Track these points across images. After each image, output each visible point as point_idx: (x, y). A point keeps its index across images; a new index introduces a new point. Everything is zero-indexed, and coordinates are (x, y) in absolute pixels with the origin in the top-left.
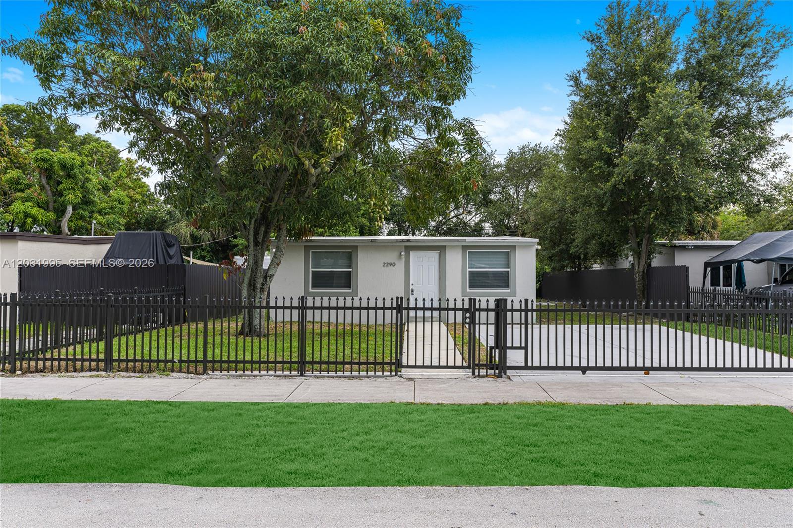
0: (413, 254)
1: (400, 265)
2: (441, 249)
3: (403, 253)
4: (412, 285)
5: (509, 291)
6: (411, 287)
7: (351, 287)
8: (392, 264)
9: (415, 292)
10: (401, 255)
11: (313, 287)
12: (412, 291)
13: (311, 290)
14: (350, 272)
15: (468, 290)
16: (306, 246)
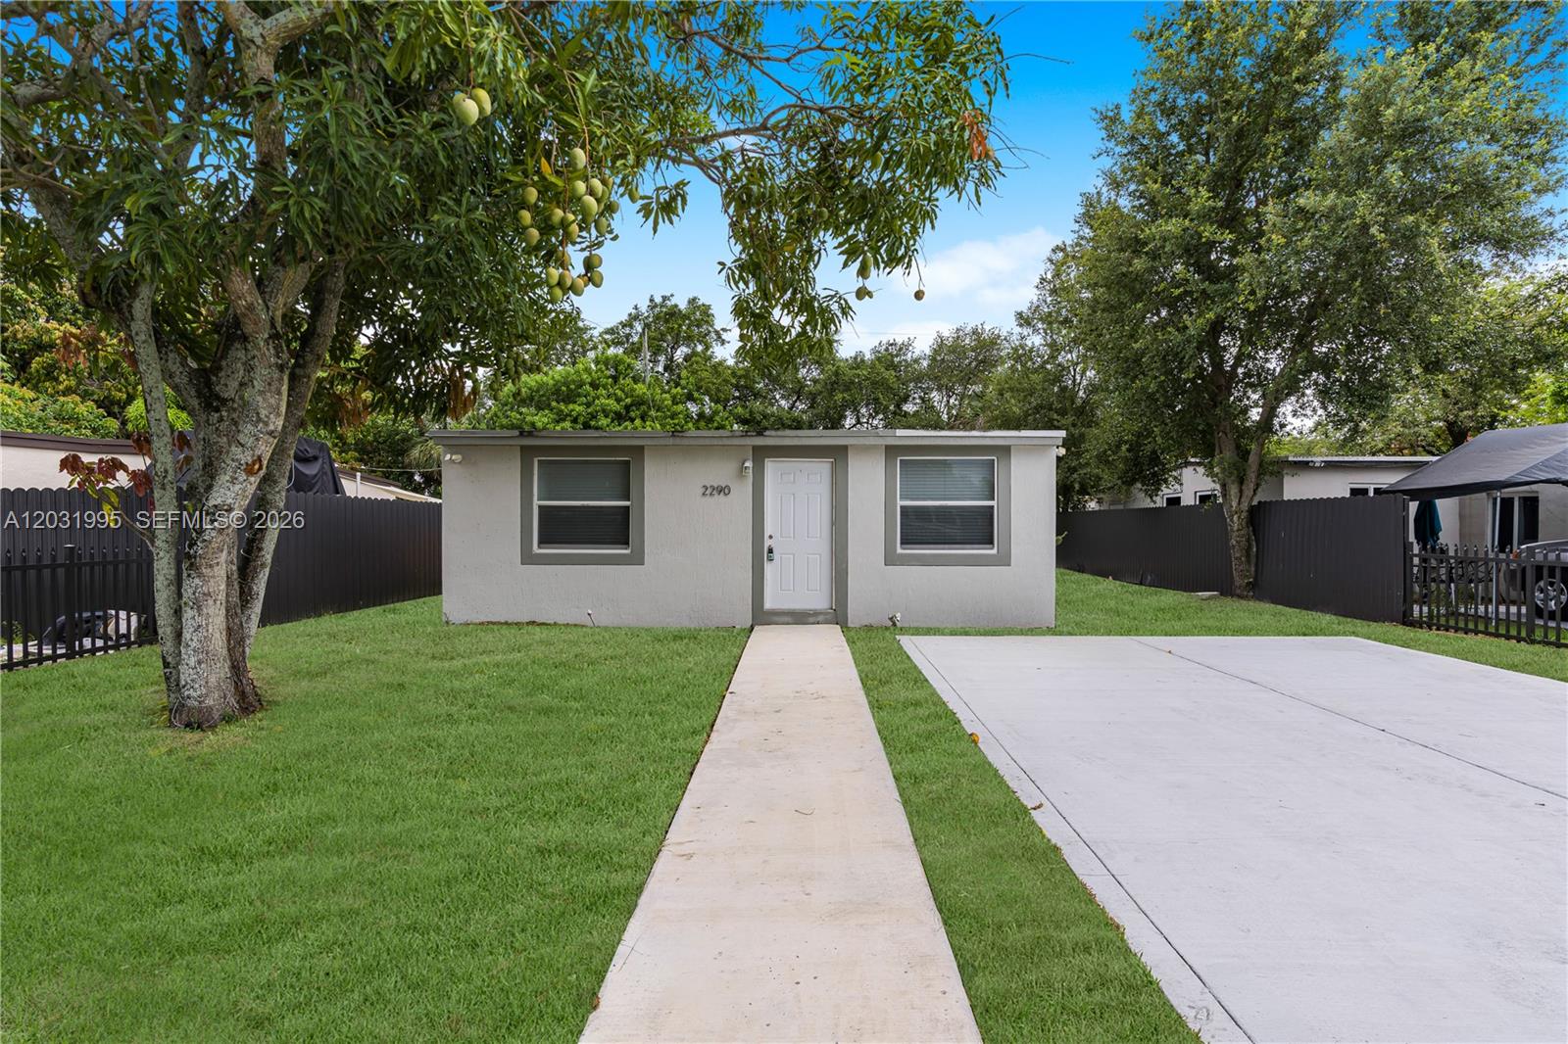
0: (771, 467)
1: (743, 493)
2: (838, 455)
3: (748, 464)
4: (771, 537)
5: (994, 551)
6: (767, 543)
7: (628, 544)
8: (723, 490)
9: (776, 555)
10: (742, 469)
11: (542, 542)
12: (771, 551)
13: (536, 549)
14: (628, 507)
15: (899, 551)
16: (523, 448)
